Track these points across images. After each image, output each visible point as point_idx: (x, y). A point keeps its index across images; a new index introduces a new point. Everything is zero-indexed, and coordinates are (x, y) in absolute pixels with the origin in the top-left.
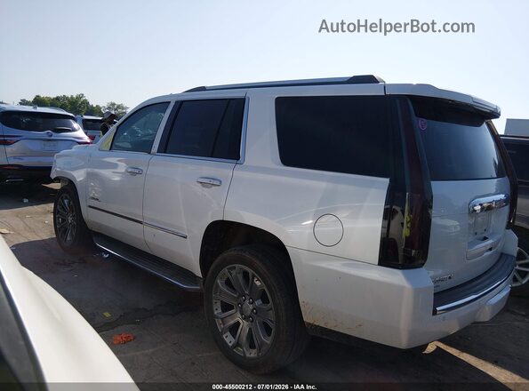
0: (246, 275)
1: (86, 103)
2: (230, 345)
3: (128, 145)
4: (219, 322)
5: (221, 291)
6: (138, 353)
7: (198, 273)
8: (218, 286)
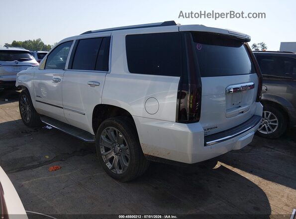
0: (115, 132)
1: (42, 44)
2: (110, 168)
3: (55, 66)
4: (103, 157)
5: (104, 141)
6: (62, 175)
7: (92, 132)
8: (102, 139)
